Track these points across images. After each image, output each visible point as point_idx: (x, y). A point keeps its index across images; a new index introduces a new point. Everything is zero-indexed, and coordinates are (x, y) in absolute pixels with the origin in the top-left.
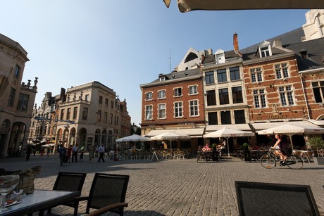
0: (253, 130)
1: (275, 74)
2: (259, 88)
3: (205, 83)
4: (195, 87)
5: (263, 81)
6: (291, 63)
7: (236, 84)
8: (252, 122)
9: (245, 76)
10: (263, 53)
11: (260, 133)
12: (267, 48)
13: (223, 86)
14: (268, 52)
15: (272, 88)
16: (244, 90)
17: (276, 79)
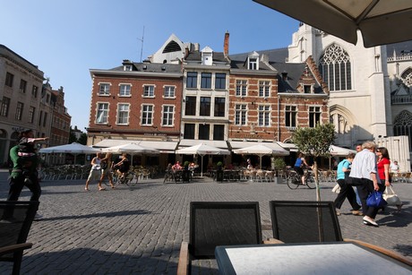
0: (230, 148)
1: (258, 91)
2: (242, 103)
3: (185, 86)
4: (172, 89)
5: (246, 96)
6: (273, 83)
7: (220, 94)
8: (230, 139)
9: (231, 87)
10: (251, 64)
11: (235, 152)
12: (255, 60)
13: (206, 93)
14: (255, 65)
15: (253, 106)
16: (227, 102)
17: (258, 96)
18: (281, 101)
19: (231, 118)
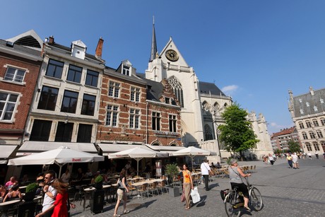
1: (130, 95)
2: (114, 104)
4: (21, 72)
5: (119, 98)
6: (143, 91)
7: (91, 91)
8: (99, 141)
9: (103, 86)
10: (124, 71)
12: (128, 68)
13: (73, 87)
14: (128, 72)
15: (125, 108)
16: (98, 100)
17: (130, 100)
18: (149, 107)
19: (101, 118)
